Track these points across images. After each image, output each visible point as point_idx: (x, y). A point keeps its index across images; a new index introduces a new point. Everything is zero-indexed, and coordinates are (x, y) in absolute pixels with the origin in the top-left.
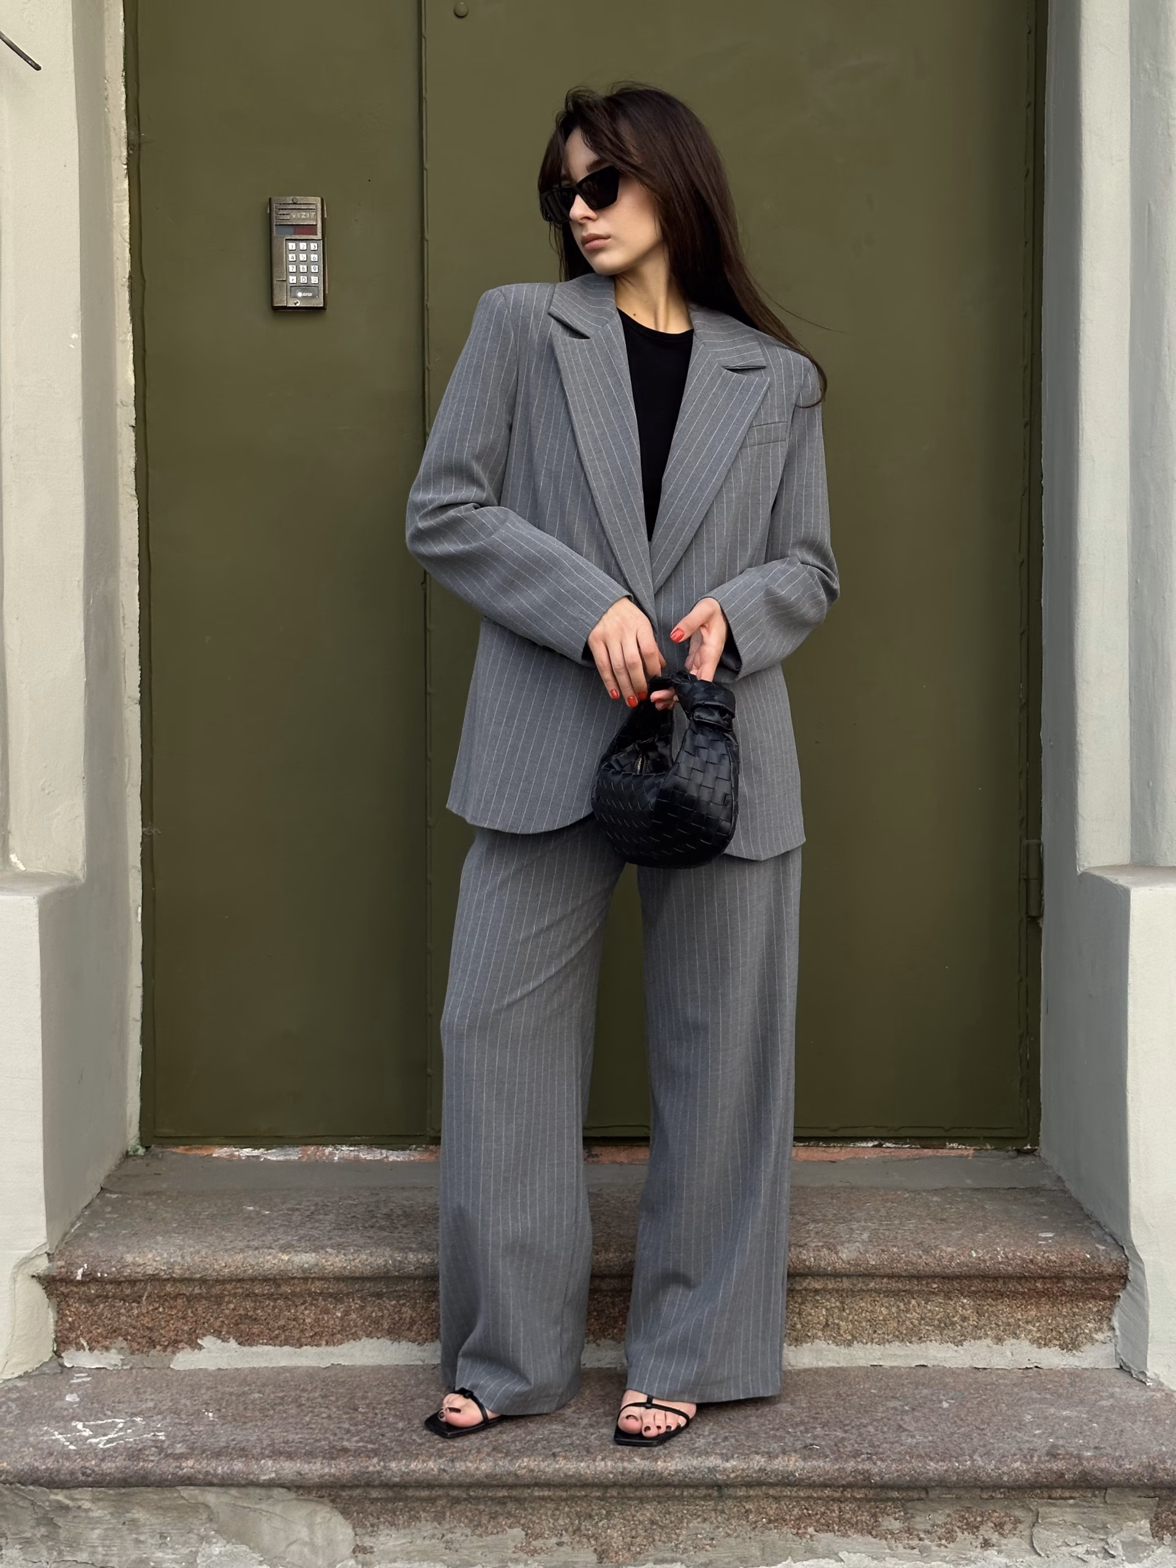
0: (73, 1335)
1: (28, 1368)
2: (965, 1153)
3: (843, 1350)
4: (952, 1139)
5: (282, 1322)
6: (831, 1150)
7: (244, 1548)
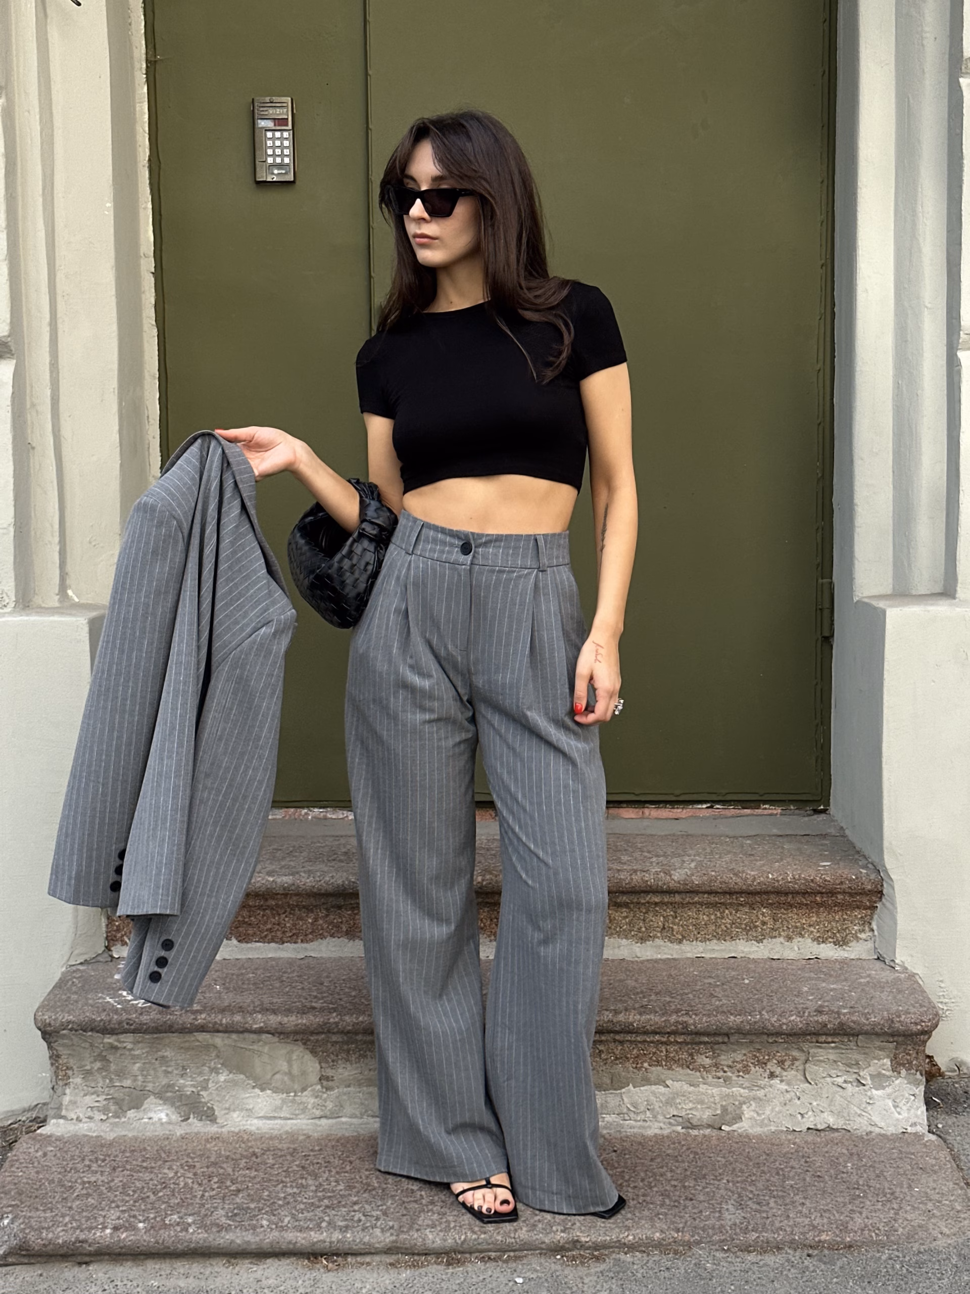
0: (119, 935)
1: (87, 957)
2: (775, 812)
3: (676, 946)
4: (765, 802)
5: (269, 926)
6: (675, 810)
7: (242, 1076)
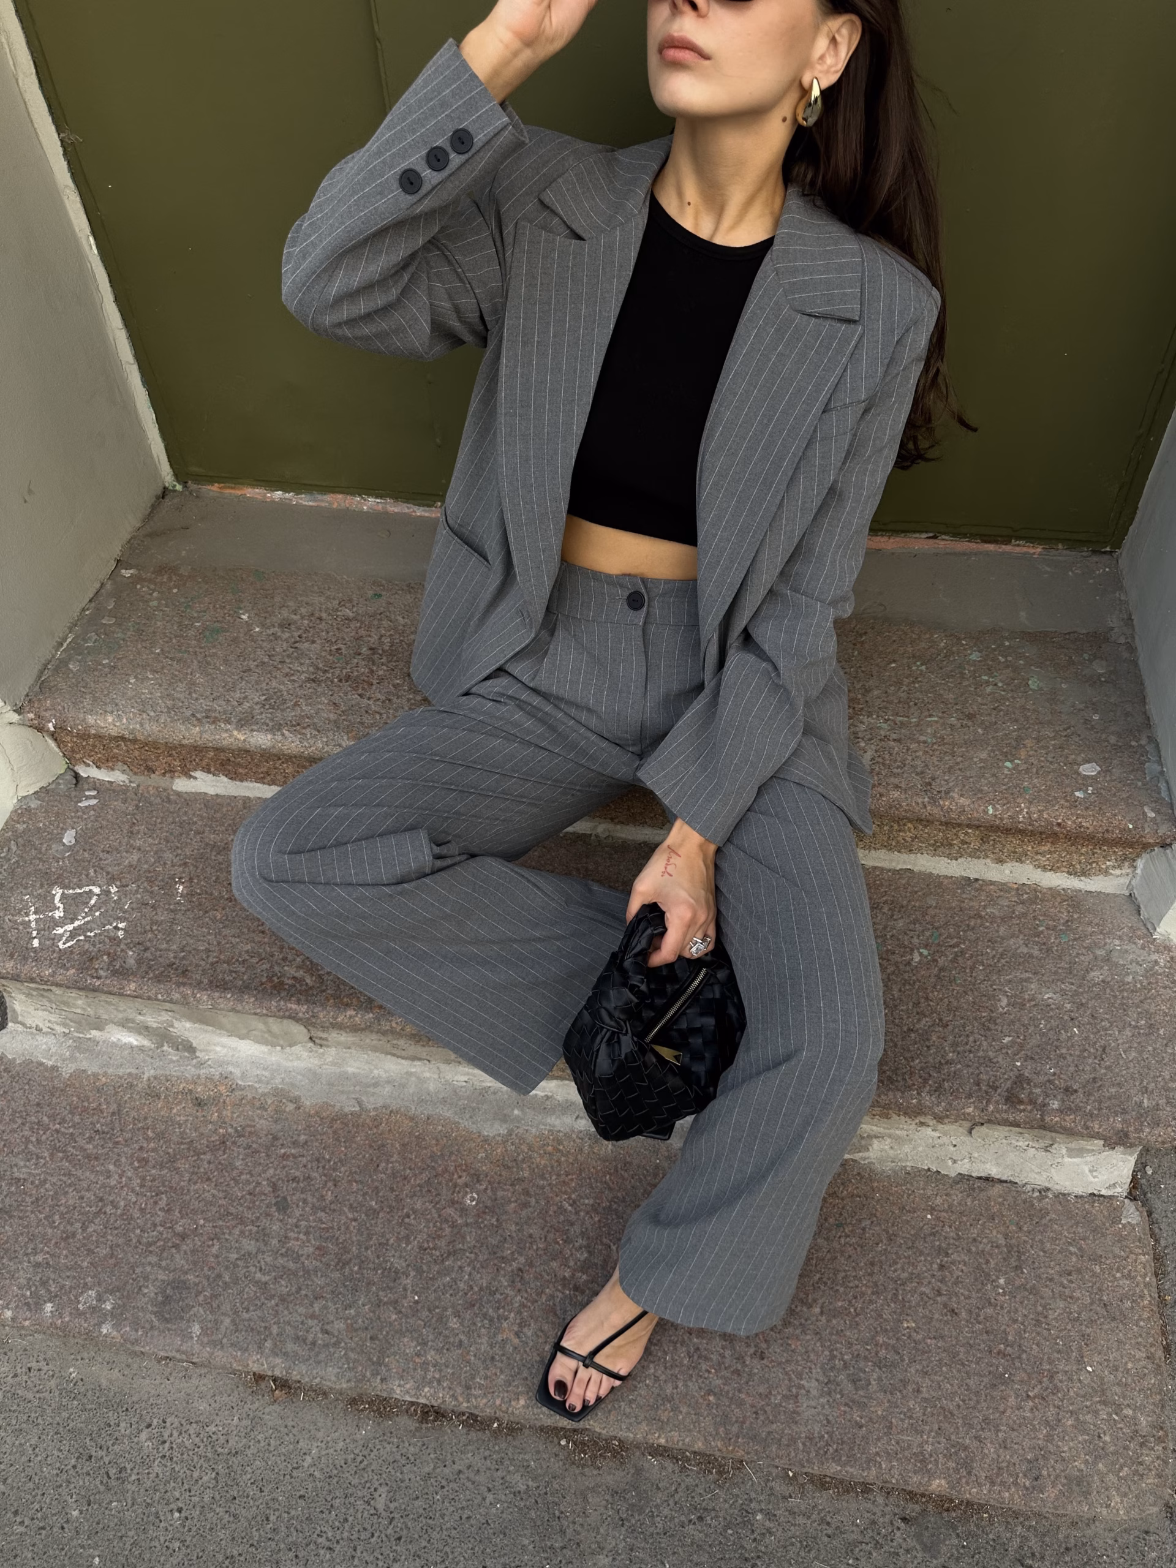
0: (78, 756)
1: (44, 784)
2: (1032, 551)
4: (1020, 538)
5: (264, 769)
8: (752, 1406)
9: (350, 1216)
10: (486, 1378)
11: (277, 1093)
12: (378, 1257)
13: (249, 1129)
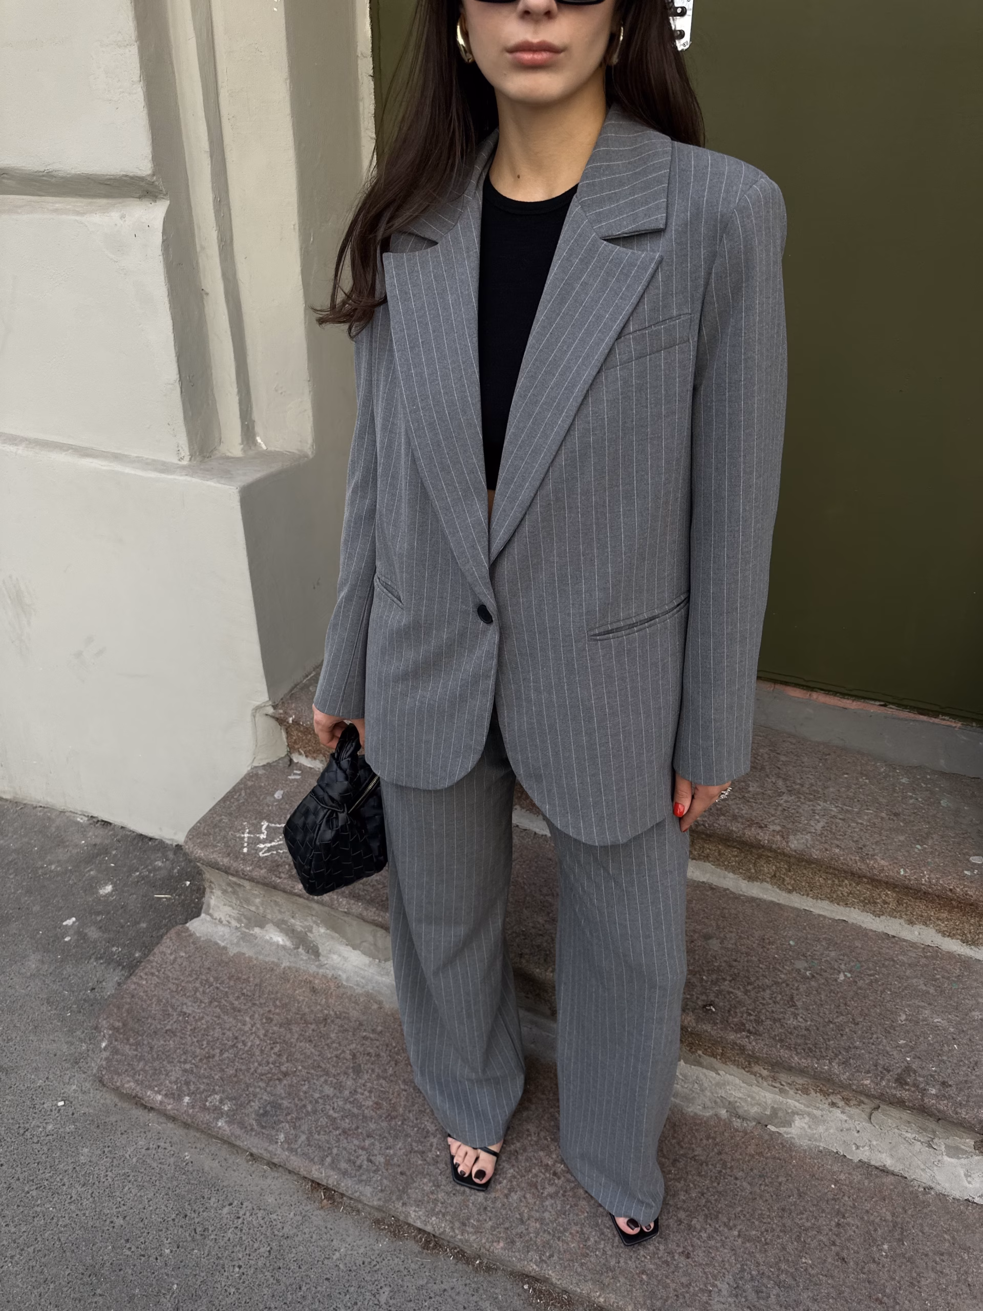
0: (296, 747)
1: (267, 762)
2: (954, 725)
3: (784, 894)
4: (944, 714)
6: (845, 701)
7: (337, 935)
8: (675, 1290)
9: (402, 1087)
10: (478, 1221)
11: (368, 995)
12: (417, 1119)
13: (344, 1015)
